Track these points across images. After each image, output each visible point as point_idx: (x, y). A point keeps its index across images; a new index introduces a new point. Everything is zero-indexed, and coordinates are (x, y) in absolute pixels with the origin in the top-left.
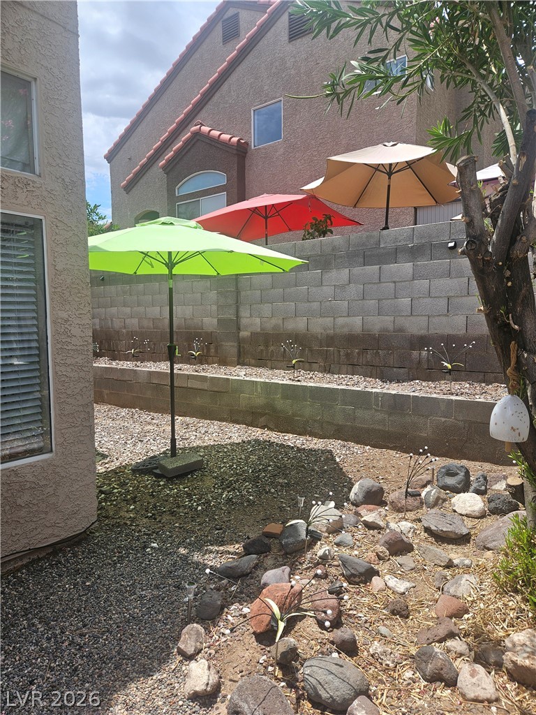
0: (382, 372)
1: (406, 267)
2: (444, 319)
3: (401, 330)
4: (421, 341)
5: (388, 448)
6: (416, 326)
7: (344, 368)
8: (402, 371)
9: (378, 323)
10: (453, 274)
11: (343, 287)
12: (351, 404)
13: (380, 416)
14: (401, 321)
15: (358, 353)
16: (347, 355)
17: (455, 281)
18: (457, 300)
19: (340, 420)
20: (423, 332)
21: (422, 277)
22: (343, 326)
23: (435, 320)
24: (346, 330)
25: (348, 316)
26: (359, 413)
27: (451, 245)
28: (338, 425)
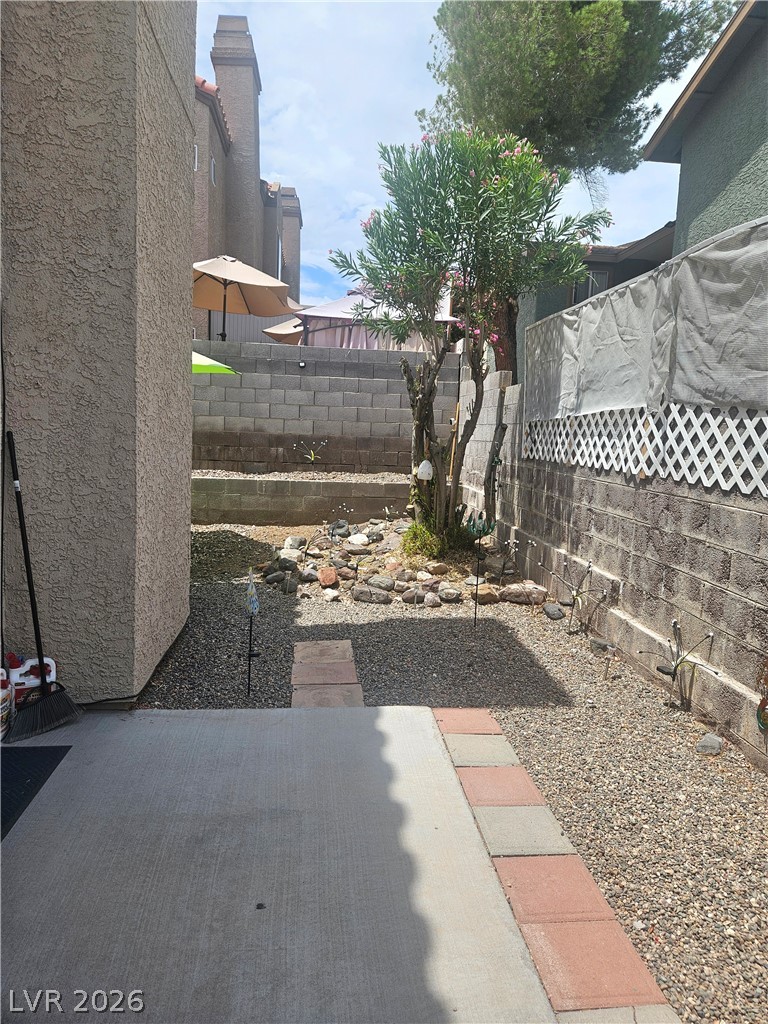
0: (243, 466)
1: (265, 378)
2: (296, 422)
3: (261, 430)
4: (279, 440)
5: (270, 524)
6: (274, 427)
7: (205, 463)
8: (261, 464)
9: (240, 423)
10: (303, 387)
11: (204, 388)
12: (238, 492)
13: (264, 499)
14: (260, 422)
15: (220, 450)
16: (208, 451)
17: (305, 393)
18: (306, 408)
19: (226, 506)
20: (280, 432)
21: (278, 387)
22: (204, 425)
23: (289, 423)
24: (207, 428)
25: (210, 415)
26: (246, 499)
27: (302, 364)
28: (224, 511)
